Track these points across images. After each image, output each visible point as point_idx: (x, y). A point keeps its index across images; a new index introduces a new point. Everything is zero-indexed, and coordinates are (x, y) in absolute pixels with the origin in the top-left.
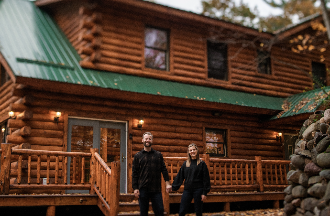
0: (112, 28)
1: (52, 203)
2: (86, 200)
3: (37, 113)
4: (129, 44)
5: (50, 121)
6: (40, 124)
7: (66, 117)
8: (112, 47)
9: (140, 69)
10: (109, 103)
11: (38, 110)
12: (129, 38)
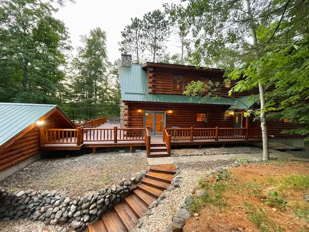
0: (160, 77)
1: (131, 146)
2: (143, 145)
3: (133, 111)
4: (167, 83)
5: (138, 113)
6: (134, 114)
7: (143, 111)
8: (160, 85)
9: (171, 92)
10: (158, 106)
11: (133, 110)
12: (167, 80)
